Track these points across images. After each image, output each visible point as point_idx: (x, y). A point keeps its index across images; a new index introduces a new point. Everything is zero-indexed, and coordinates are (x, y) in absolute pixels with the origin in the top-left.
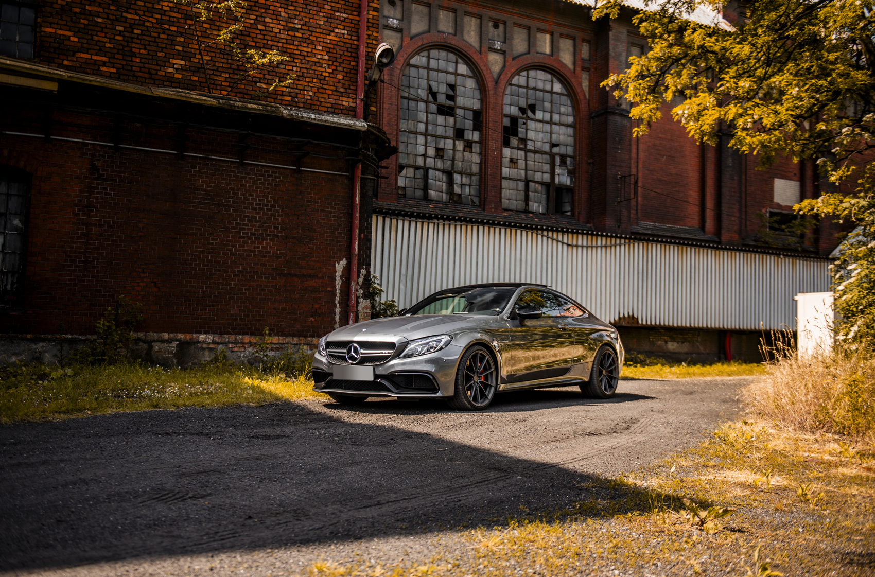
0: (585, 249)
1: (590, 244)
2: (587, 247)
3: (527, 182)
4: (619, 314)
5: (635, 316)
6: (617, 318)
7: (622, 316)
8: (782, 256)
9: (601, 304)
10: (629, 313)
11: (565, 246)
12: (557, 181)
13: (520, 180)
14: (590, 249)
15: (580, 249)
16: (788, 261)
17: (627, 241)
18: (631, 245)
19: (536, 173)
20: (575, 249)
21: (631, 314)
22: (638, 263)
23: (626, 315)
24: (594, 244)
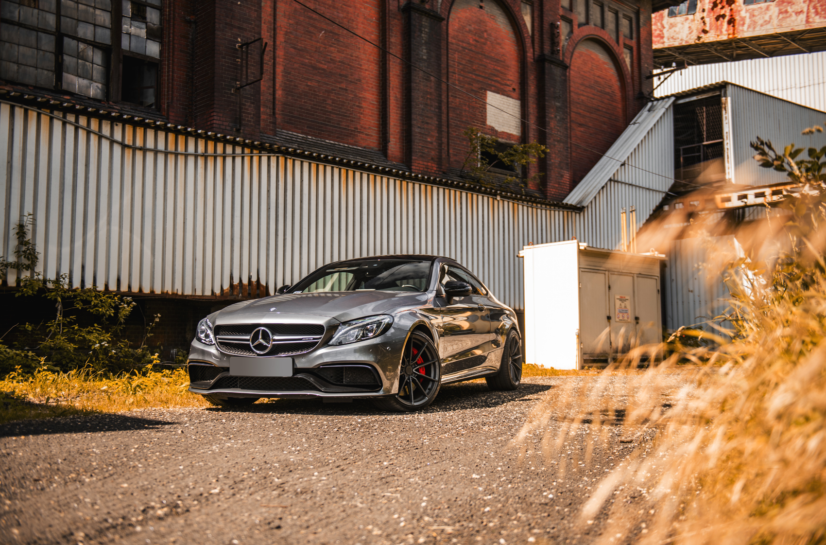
0: (161, 158)
1: (171, 148)
2: (166, 153)
3: (59, 36)
4: (232, 278)
5: (263, 283)
6: (226, 286)
7: (236, 281)
8: (499, 198)
9: (194, 260)
10: (250, 278)
11: (117, 149)
12: (125, 43)
13: (45, 31)
14: (171, 159)
15: (150, 156)
16: (508, 206)
17: (247, 151)
18: (256, 159)
19: (81, 25)
20: (139, 155)
21: (254, 279)
22: (269, 191)
23: (245, 281)
24: (181, 149)
